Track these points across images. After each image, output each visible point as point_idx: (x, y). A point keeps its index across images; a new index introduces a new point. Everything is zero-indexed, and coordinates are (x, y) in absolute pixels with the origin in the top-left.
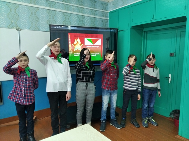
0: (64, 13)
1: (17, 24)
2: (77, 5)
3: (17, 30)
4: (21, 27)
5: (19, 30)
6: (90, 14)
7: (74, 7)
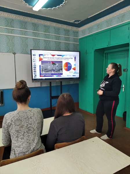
0: (45, 41)
1: (13, 50)
2: (55, 34)
3: (13, 53)
4: (16, 52)
5: (14, 54)
6: (65, 41)
7: (53, 36)
